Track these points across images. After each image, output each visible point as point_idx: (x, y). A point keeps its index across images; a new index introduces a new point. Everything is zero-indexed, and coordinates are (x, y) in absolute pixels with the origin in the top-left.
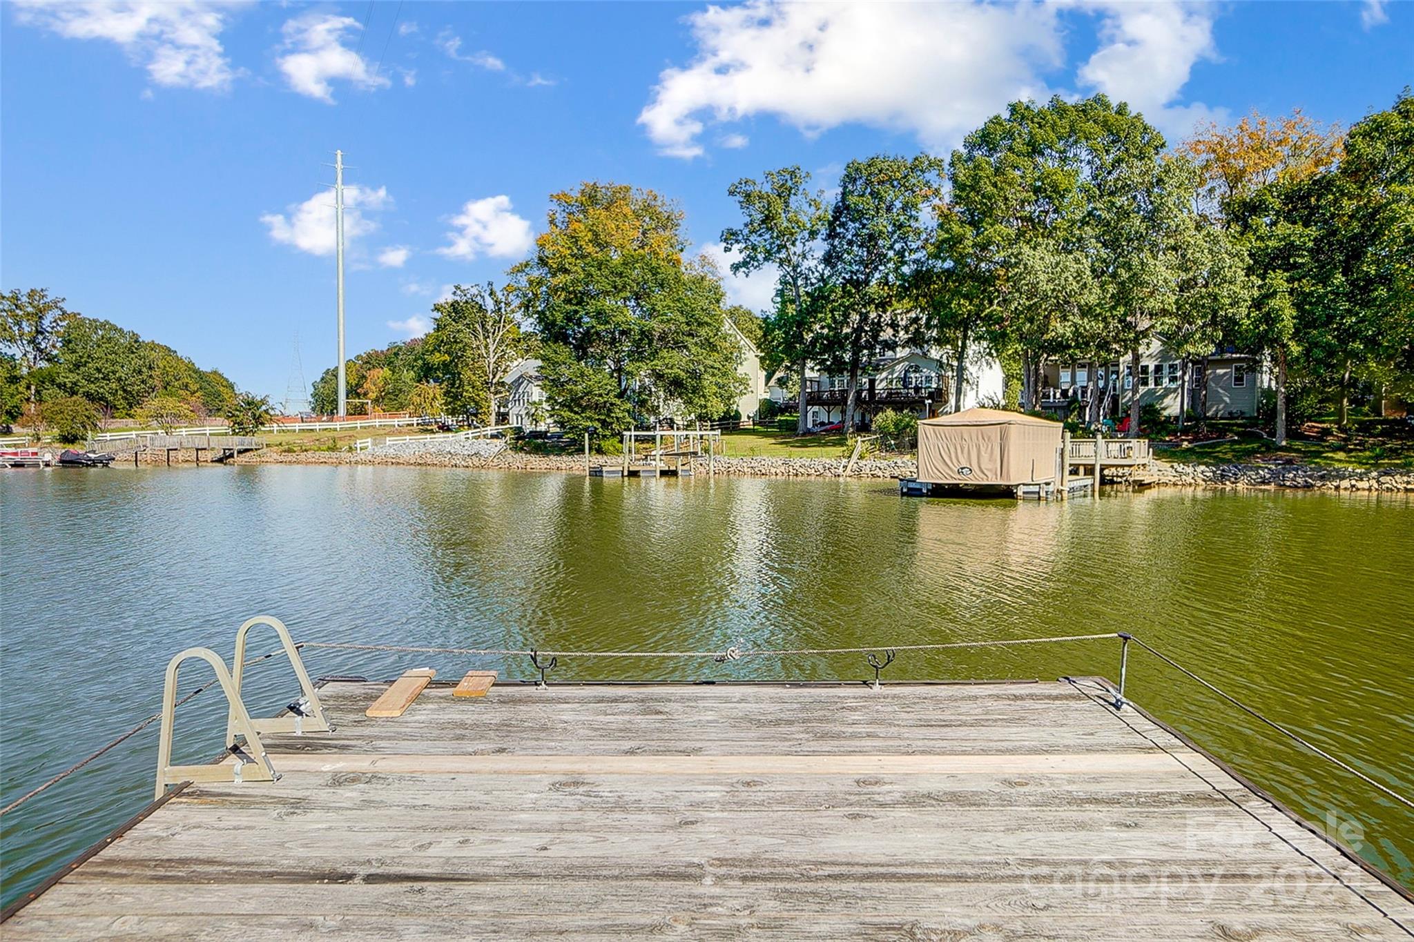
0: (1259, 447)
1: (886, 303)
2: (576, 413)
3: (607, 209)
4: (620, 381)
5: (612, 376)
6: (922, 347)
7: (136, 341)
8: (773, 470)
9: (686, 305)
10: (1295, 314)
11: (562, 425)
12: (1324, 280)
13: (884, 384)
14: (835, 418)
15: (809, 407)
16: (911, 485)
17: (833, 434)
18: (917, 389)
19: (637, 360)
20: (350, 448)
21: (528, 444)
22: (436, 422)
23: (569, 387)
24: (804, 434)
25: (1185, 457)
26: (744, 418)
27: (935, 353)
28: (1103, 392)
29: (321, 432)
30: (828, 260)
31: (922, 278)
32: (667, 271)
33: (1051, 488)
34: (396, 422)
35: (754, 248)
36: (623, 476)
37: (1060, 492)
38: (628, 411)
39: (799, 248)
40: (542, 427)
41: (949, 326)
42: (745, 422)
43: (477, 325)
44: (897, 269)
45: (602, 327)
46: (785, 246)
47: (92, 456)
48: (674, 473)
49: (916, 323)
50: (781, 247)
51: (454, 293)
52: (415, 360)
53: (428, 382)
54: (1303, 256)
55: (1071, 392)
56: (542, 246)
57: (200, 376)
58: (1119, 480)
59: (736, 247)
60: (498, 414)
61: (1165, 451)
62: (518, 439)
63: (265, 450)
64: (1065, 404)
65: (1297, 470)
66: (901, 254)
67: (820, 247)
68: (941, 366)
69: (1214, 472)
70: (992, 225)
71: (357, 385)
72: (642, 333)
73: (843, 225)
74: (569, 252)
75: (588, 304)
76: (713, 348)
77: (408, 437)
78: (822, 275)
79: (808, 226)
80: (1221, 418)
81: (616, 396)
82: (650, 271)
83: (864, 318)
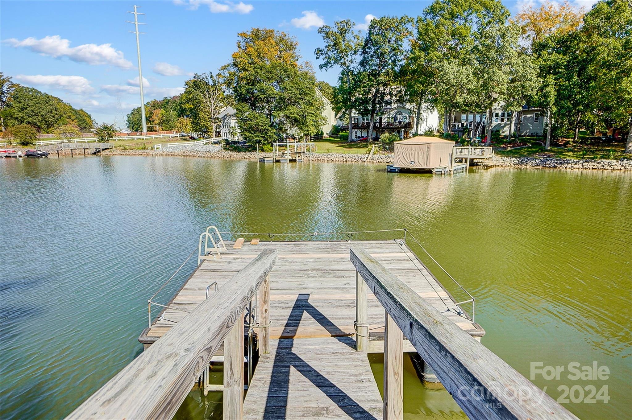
0: (538, 150)
1: (388, 84)
2: (252, 134)
3: (264, 41)
4: (271, 119)
5: (267, 118)
6: (402, 104)
7: (48, 98)
8: (337, 159)
9: (299, 86)
10: (556, 94)
11: (246, 139)
12: (569, 79)
13: (386, 120)
14: (365, 134)
15: (353, 130)
16: (391, 168)
17: (363, 142)
18: (400, 122)
19: (278, 111)
20: (152, 148)
21: (231, 147)
22: (188, 136)
23: (249, 122)
24: (351, 142)
25: (508, 154)
26: (325, 134)
27: (408, 106)
28: (479, 124)
29: (137, 140)
30: (362, 64)
31: (403, 73)
32: (291, 71)
33: (447, 170)
34: (170, 135)
35: (330, 58)
36: (273, 162)
37: (450, 171)
38: (275, 133)
39: (349, 58)
40: (236, 139)
41: (414, 96)
42: (325, 136)
43: (205, 92)
44: (392, 68)
45: (263, 96)
46: (343, 57)
47: (40, 152)
48: (294, 161)
49: (400, 93)
50: (341, 58)
51: (195, 77)
52: (177, 106)
53: (183, 116)
54: (562, 68)
55: (465, 125)
56: (235, 59)
57: (76, 112)
58: (480, 164)
59: (321, 57)
60: (216, 132)
61: (500, 151)
62: (227, 144)
63: (114, 149)
64: (462, 130)
65: (551, 160)
66: (394, 62)
67: (359, 58)
68: (411, 113)
69: (518, 161)
70: (433, 51)
71: (149, 117)
72: (280, 98)
73: (369, 48)
74: (247, 61)
75: (256, 85)
76: (311, 105)
77: (177, 143)
78: (359, 70)
79: (354, 48)
80: (528, 136)
81: (269, 126)
82: (284, 70)
83: (378, 91)
